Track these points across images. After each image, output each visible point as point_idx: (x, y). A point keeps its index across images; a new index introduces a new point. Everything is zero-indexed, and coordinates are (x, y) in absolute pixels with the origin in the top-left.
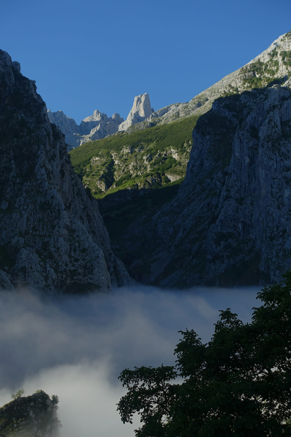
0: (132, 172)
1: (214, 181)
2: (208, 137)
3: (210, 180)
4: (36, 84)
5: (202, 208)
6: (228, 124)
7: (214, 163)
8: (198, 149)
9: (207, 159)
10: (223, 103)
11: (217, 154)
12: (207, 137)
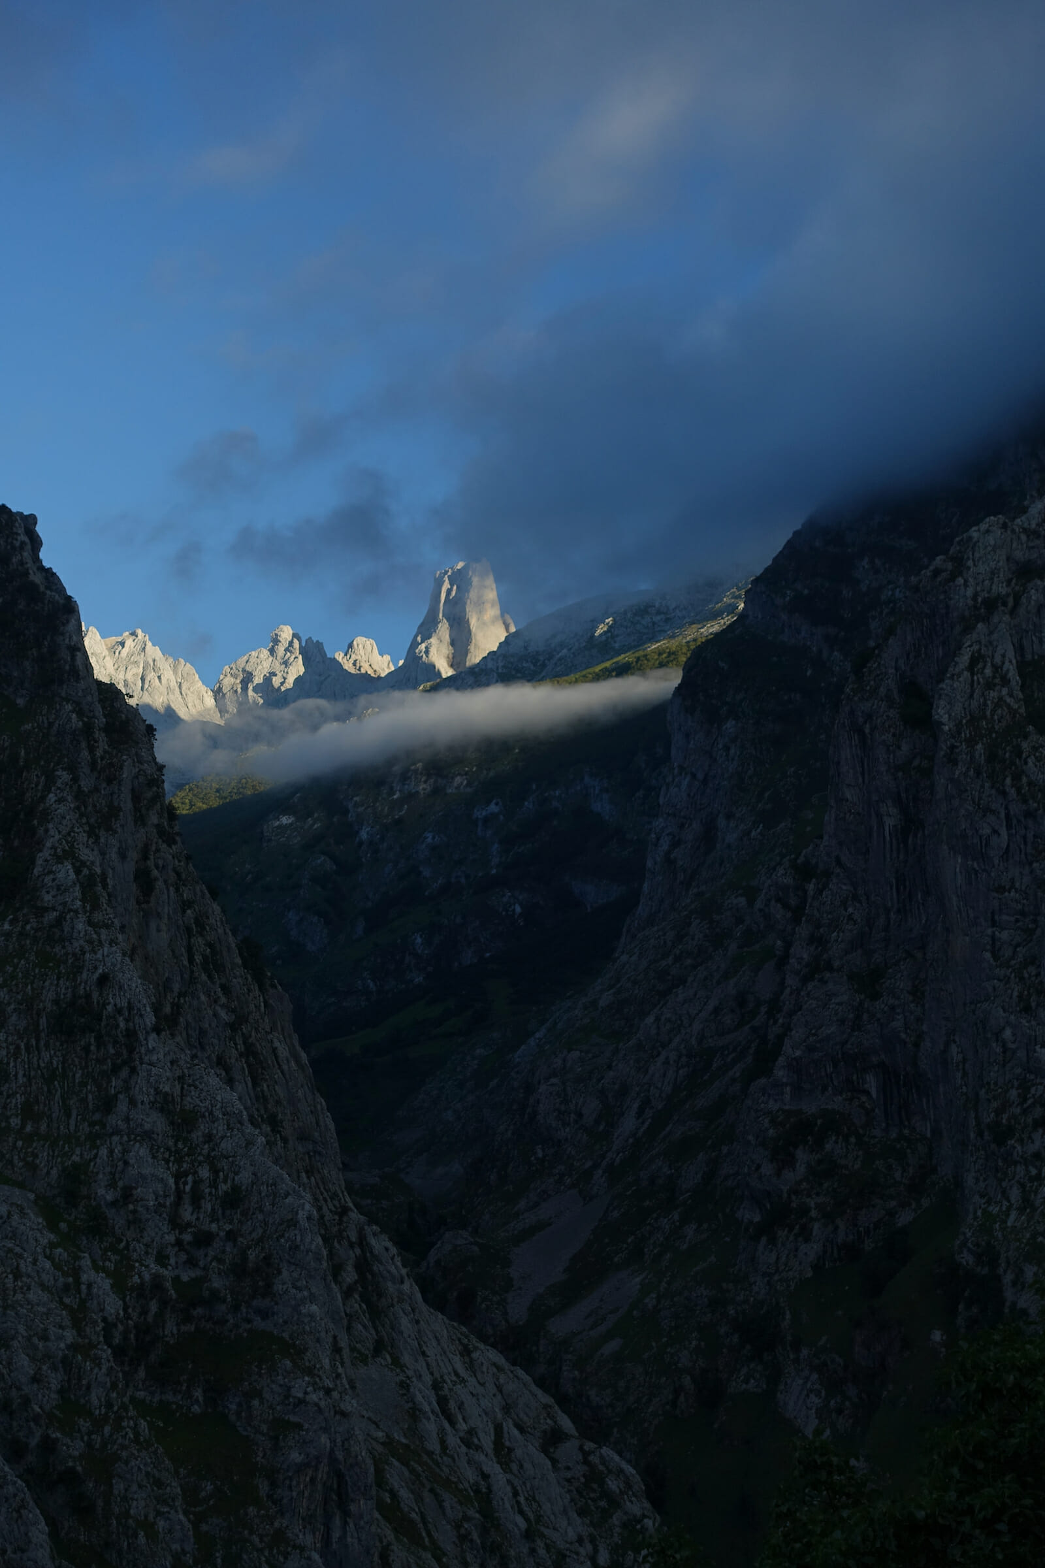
0: (426, 872)
1: (759, 904)
2: (730, 726)
3: (742, 901)
4: (39, 529)
5: (716, 1011)
6: (809, 673)
7: (758, 831)
8: (694, 776)
9: (729, 816)
10: (788, 592)
11: (767, 795)
12: (728, 725)
